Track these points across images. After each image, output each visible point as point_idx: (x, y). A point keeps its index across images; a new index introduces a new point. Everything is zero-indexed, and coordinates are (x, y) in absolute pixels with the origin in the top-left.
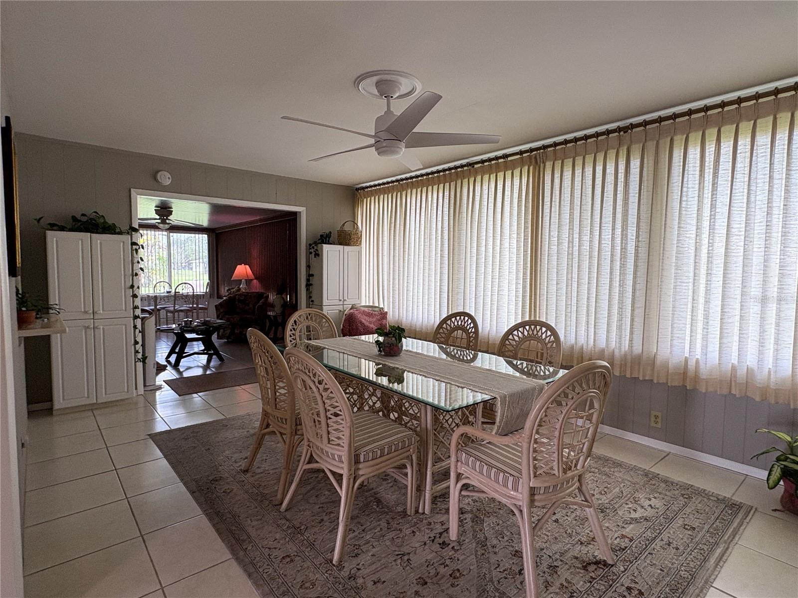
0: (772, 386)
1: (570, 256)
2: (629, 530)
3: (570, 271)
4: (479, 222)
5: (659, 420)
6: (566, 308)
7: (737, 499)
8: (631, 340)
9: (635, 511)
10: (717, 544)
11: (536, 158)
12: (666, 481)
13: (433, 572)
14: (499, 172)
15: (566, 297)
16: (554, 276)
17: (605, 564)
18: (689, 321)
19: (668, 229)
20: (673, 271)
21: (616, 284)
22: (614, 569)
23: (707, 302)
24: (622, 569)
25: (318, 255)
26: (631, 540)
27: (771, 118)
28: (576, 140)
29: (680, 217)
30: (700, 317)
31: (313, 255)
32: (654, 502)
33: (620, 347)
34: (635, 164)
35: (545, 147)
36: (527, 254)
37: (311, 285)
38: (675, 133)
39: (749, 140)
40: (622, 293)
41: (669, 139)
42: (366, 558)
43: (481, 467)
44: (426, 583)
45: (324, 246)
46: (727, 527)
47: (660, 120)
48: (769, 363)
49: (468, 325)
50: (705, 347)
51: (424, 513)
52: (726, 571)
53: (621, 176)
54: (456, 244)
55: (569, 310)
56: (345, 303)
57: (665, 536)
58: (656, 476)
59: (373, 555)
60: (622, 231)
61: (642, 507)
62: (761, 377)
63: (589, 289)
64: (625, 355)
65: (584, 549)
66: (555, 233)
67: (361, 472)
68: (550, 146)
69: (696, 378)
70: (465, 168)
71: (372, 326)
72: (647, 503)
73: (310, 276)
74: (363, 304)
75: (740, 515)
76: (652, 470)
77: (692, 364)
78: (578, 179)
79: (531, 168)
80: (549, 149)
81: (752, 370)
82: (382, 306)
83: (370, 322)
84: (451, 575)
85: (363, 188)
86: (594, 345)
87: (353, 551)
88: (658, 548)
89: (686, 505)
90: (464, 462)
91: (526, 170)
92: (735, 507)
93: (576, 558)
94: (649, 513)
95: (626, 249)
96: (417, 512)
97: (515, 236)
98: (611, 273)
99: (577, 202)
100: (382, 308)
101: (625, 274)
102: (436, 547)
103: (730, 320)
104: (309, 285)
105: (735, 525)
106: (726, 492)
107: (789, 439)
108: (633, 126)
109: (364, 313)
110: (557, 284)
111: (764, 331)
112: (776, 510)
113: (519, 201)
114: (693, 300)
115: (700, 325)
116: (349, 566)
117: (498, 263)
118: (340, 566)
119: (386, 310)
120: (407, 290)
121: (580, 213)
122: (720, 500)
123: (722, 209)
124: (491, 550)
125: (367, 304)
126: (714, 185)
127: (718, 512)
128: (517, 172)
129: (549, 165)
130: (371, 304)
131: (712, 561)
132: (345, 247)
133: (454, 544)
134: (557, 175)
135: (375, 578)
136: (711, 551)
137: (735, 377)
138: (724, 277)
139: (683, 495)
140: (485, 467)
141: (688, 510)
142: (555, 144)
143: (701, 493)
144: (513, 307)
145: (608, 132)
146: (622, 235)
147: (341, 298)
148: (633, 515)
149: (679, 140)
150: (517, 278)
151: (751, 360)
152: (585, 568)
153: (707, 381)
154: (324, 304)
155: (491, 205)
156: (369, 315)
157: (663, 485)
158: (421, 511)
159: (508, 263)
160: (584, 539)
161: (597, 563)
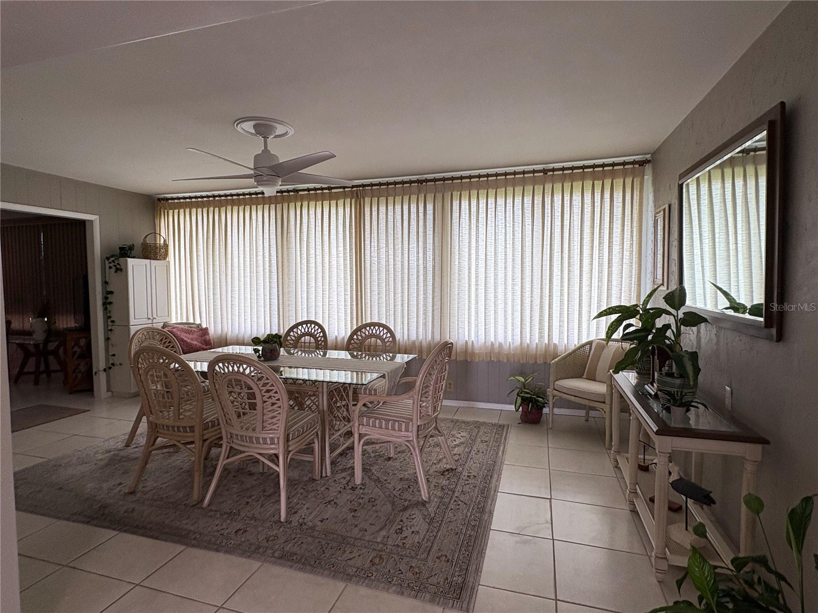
0: (512, 352)
1: (387, 273)
2: (456, 451)
3: (387, 284)
4: (308, 242)
5: (452, 386)
6: (386, 313)
7: (501, 423)
8: (433, 333)
9: (455, 441)
10: (499, 445)
11: (357, 193)
12: (464, 422)
13: (356, 504)
14: (324, 200)
15: (386, 304)
16: (375, 288)
17: (452, 469)
18: (466, 316)
19: (452, 255)
20: (457, 283)
21: (421, 293)
22: (457, 470)
23: (477, 303)
24: (461, 469)
25: (121, 270)
26: (460, 455)
27: (504, 189)
28: (388, 184)
29: (459, 247)
30: (473, 313)
31: (114, 269)
32: (462, 434)
33: (426, 338)
34: (430, 207)
35: (364, 186)
36: (352, 271)
37: (110, 303)
38: (453, 190)
39: (494, 200)
40: (425, 299)
41: (450, 193)
42: (303, 512)
43: (380, 423)
44: (356, 510)
45: (129, 260)
46: (501, 437)
47: (444, 179)
48: (510, 339)
49: (315, 331)
50: (477, 332)
51: (326, 476)
52: (508, 456)
53: (421, 215)
54: (285, 261)
55: (388, 314)
56: (155, 321)
57: (475, 448)
58: (457, 421)
59: (307, 509)
60: (424, 255)
61: (458, 438)
62: (506, 347)
63: (402, 297)
64: (430, 344)
65: (438, 466)
66: (375, 254)
67: (290, 449)
68: (368, 185)
69: (473, 354)
70: (291, 193)
71: (195, 342)
72: (459, 436)
73: (107, 294)
74: (174, 321)
75: (505, 430)
76: (454, 418)
77: (470, 344)
78: (390, 213)
79: (353, 200)
80: (367, 188)
81: (501, 343)
82: (198, 322)
83: (192, 339)
84: (369, 501)
85: (167, 199)
86: (408, 339)
87: (291, 511)
88: (474, 455)
89: (478, 432)
90: (365, 424)
91: (349, 202)
92: (502, 427)
93: (436, 471)
94: (463, 440)
95: (426, 267)
96: (321, 477)
97: (342, 255)
98: (418, 285)
99: (391, 231)
100: (200, 325)
101: (426, 286)
102: (349, 491)
103: (489, 314)
104: (106, 304)
105: (504, 434)
106: (495, 421)
107: (523, 380)
108: (427, 181)
109: (182, 330)
110: (379, 294)
111: (506, 319)
112: (519, 424)
113: (344, 226)
114: (469, 302)
115: (473, 318)
116: (295, 519)
117: (328, 278)
118: (288, 521)
119: (204, 326)
120: (232, 305)
121: (394, 240)
122: (494, 425)
123: (482, 243)
124: (385, 482)
125: (179, 321)
126: (477, 227)
127: (495, 431)
128: (341, 202)
129: (367, 200)
130: (185, 321)
131: (500, 453)
132: (152, 261)
133: (360, 486)
134: (375, 209)
135: (320, 518)
136: (498, 449)
137: (493, 349)
138: (485, 286)
139: (475, 427)
140: (384, 422)
141: (481, 434)
142: (372, 185)
143: (484, 424)
144: (342, 315)
145: (411, 182)
146: (424, 257)
147: (150, 316)
148: (455, 443)
149: (456, 194)
150: (345, 290)
151: (501, 339)
152: (442, 474)
153: (479, 354)
154: (131, 324)
155: (319, 228)
156: (189, 332)
157: (463, 425)
158: (324, 475)
159: (336, 278)
160: (435, 462)
161: (448, 470)
